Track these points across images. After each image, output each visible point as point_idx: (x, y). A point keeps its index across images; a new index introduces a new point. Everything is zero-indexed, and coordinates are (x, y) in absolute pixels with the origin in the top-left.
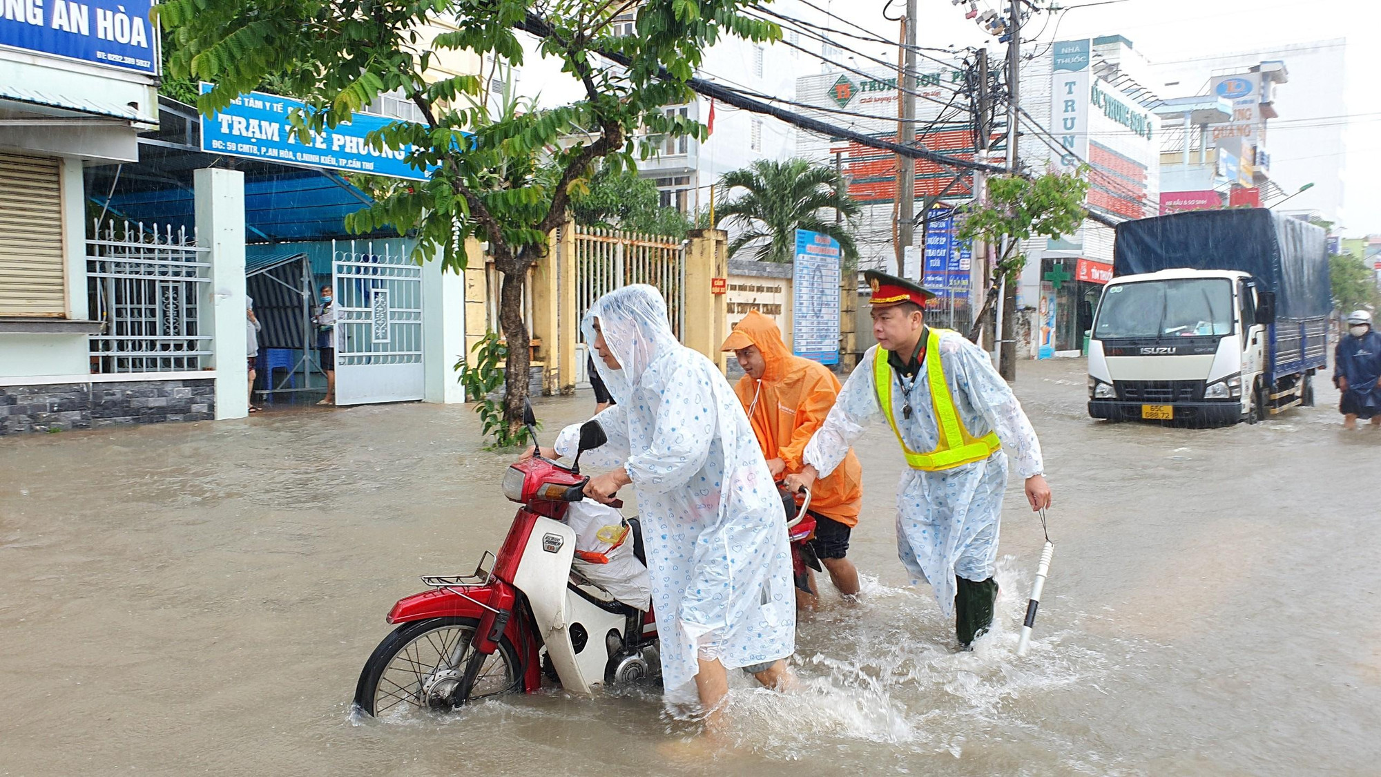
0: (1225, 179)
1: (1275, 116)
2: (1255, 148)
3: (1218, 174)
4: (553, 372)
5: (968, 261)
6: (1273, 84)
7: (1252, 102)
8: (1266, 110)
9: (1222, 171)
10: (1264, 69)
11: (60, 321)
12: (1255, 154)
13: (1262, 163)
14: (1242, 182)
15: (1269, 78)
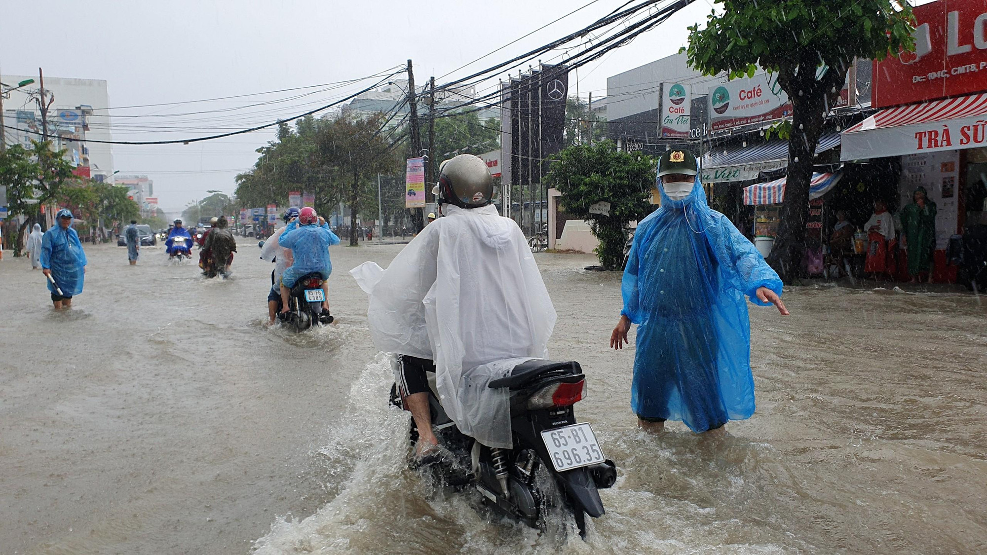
0: (75, 163)
1: (88, 130)
2: (83, 146)
6: (87, 116)
7: (79, 123)
8: (86, 127)
10: (82, 108)
12: (83, 148)
13: (86, 154)
14: (81, 163)
15: (85, 113)
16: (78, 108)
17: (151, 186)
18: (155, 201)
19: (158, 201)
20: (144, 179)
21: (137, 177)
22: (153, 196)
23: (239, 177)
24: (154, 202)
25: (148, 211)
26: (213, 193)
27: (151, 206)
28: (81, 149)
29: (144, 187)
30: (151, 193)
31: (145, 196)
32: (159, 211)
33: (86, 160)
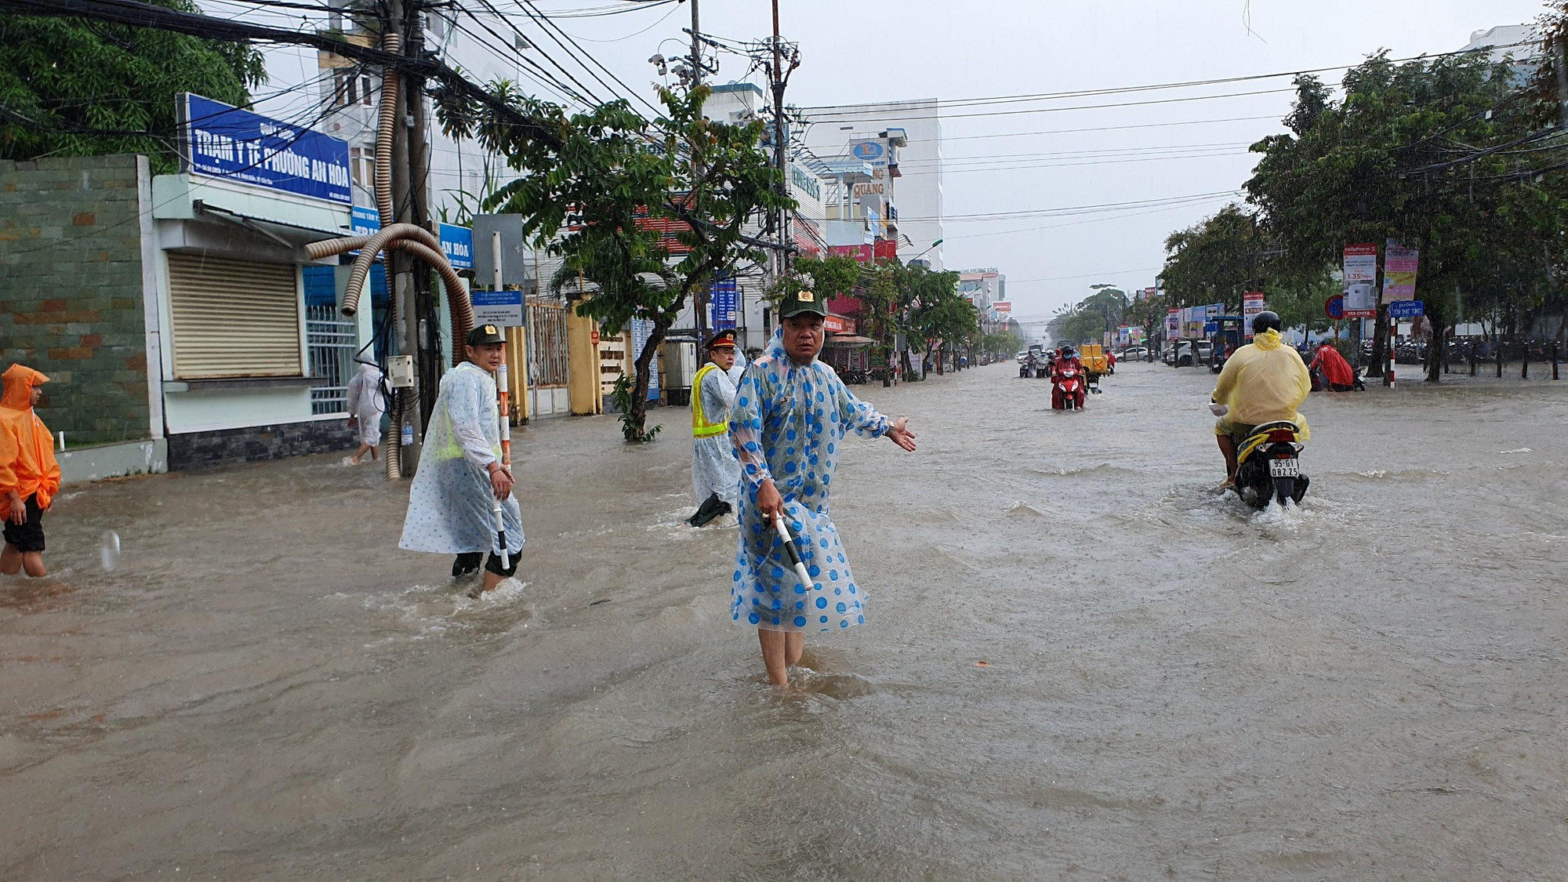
0: (872, 233)
1: (899, 175)
2: (888, 204)
3: (867, 229)
4: (518, 408)
5: (733, 313)
6: (897, 148)
7: (883, 163)
8: (894, 171)
9: (870, 226)
10: (890, 135)
11: (298, 378)
12: (888, 208)
13: (893, 218)
14: (881, 235)
15: (895, 142)
16: (883, 135)
17: (1002, 284)
18: (1007, 307)
19: (1012, 307)
20: (993, 274)
21: (981, 271)
22: (1005, 301)
23: (1176, 240)
24: (1004, 310)
25: (995, 323)
26: (1100, 290)
27: (1001, 315)
28: (883, 209)
29: (993, 285)
30: (1002, 295)
31: (992, 299)
32: (1013, 323)
33: (892, 230)
